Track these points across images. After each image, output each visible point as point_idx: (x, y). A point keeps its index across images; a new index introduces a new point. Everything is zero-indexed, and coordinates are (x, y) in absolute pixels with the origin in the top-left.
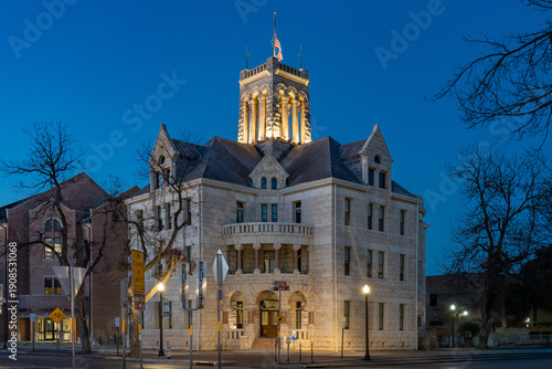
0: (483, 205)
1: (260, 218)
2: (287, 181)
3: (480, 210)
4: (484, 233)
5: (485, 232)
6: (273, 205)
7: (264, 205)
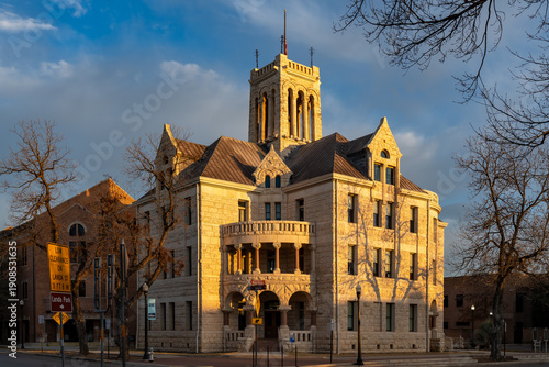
0: (494, 198)
1: (264, 217)
2: (291, 178)
3: (490, 203)
4: (494, 228)
5: (495, 226)
6: (276, 203)
7: (267, 204)
